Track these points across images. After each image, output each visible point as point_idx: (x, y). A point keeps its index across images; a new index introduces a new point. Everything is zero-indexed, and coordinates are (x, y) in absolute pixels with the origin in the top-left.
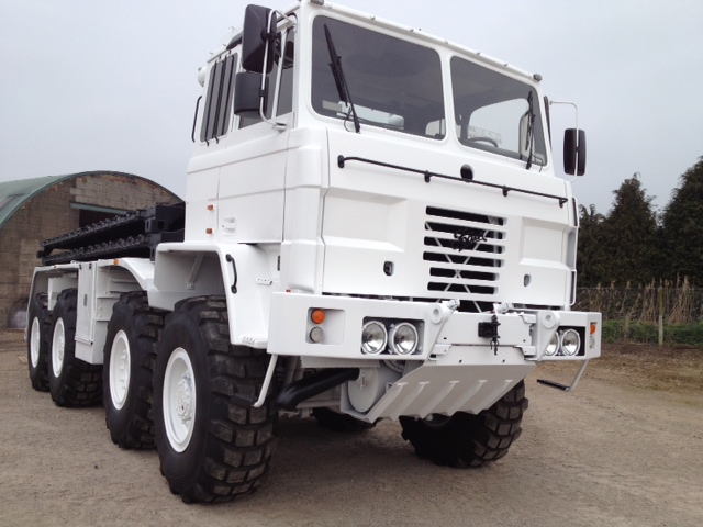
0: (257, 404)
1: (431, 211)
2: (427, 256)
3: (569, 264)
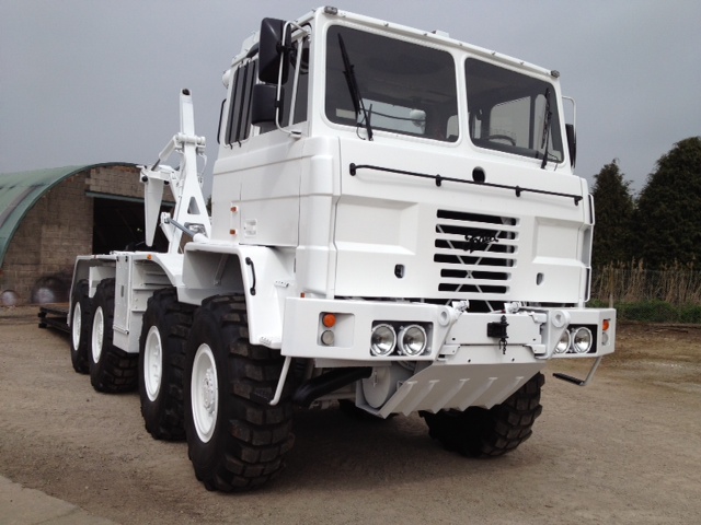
0: (273, 402)
1: (441, 214)
2: (438, 258)
3: (584, 261)
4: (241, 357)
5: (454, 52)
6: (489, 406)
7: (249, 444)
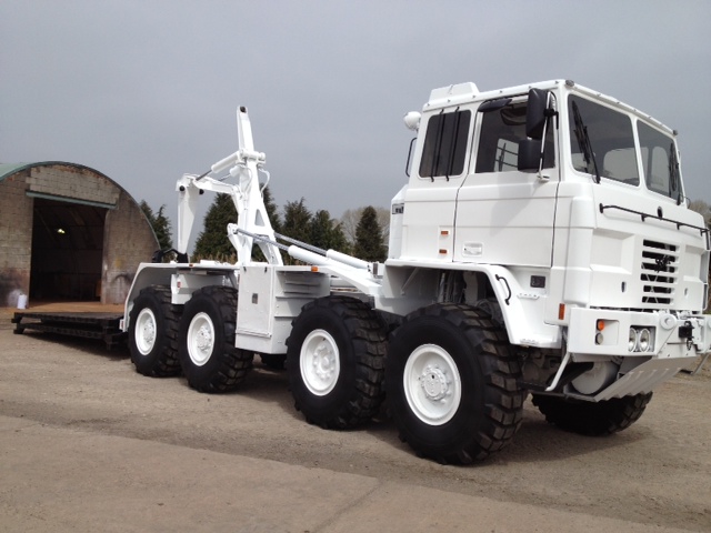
0: (549, 389)
1: (647, 243)
2: (644, 277)
3: (701, 278)
4: (491, 354)
5: (631, 116)
6: (621, 396)
7: (501, 425)
